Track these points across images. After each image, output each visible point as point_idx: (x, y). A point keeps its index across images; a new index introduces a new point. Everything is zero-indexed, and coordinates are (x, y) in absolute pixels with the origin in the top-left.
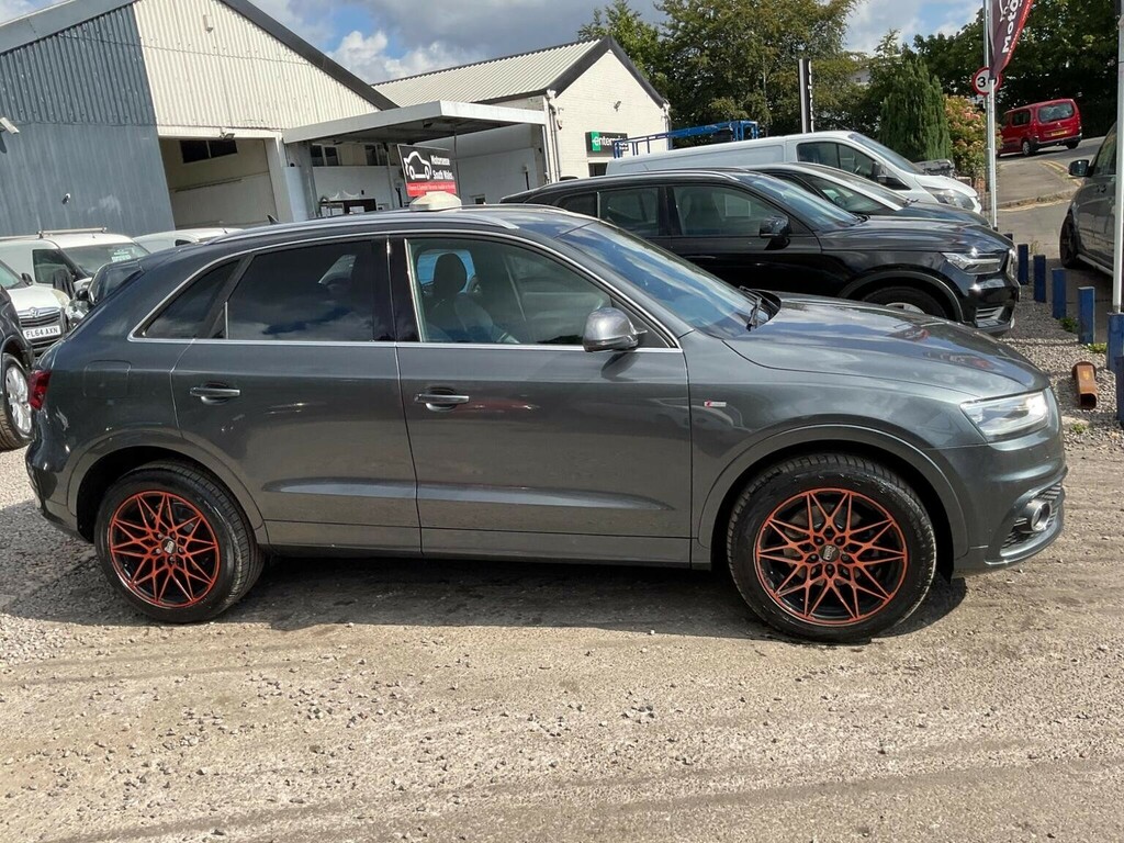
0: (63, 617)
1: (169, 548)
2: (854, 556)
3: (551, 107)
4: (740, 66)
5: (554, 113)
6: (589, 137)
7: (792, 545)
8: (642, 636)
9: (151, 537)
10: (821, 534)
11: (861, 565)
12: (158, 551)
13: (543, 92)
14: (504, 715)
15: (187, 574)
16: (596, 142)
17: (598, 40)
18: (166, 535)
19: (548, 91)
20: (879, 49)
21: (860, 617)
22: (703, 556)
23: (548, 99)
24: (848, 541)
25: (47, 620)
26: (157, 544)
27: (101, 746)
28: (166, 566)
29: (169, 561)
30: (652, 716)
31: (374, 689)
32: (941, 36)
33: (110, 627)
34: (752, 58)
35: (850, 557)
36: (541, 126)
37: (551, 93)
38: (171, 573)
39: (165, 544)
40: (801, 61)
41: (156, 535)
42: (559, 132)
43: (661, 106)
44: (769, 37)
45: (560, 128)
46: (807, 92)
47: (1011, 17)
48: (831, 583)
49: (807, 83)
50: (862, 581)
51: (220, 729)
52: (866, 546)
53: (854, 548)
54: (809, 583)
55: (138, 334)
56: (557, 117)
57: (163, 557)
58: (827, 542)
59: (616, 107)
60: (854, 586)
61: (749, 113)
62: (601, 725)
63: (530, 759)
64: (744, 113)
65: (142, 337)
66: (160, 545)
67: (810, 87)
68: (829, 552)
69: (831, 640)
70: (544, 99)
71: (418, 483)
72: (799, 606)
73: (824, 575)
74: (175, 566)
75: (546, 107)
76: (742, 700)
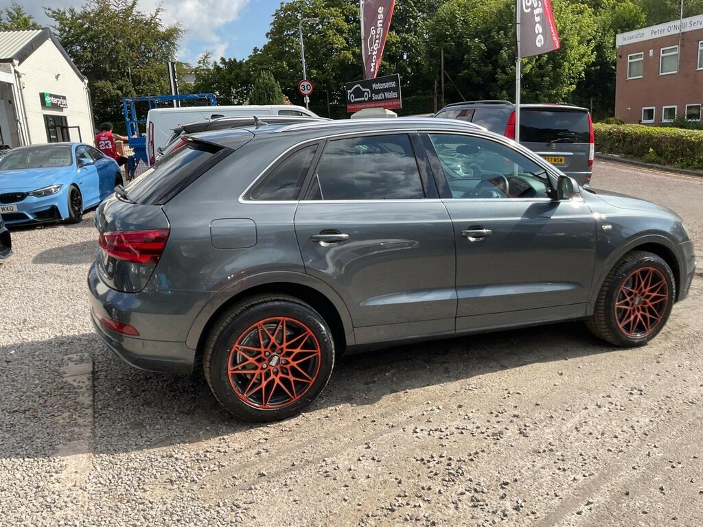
0: (168, 441)
1: (273, 363)
2: (648, 301)
3: (16, 72)
4: (114, 62)
5: (19, 77)
6: (42, 96)
7: (628, 299)
8: (565, 362)
9: (262, 355)
10: (637, 292)
11: (650, 304)
12: (265, 366)
13: (10, 60)
14: (586, 408)
15: (292, 378)
16: (48, 99)
17: (41, 31)
18: (273, 351)
19: (14, 60)
20: (200, 62)
21: (650, 330)
22: (590, 312)
23: (14, 66)
24: (647, 293)
25: (148, 448)
26: (264, 360)
27: (406, 496)
28: (272, 376)
29: (274, 373)
30: (641, 391)
31: (497, 416)
32: (235, 60)
33: (225, 437)
34: (122, 57)
35: (645, 302)
36: (10, 85)
37: (16, 62)
38: (277, 381)
39: (270, 360)
40: (170, 63)
41: (265, 352)
42: (23, 90)
43: (83, 81)
44: (131, 46)
45: (24, 88)
46: (175, 82)
47: (374, 53)
48: (639, 316)
49: (174, 77)
50: (651, 312)
51: (458, 461)
52: (654, 295)
53: (648, 297)
54: (632, 317)
55: (247, 197)
56: (21, 79)
57: (269, 370)
58: (638, 295)
59: (57, 77)
60: (648, 315)
61: (122, 93)
62: (630, 400)
63: (638, 422)
64: (119, 92)
65: (251, 200)
66: (267, 362)
67: (176, 80)
68: (637, 300)
69: (641, 344)
70: (11, 66)
71: (456, 288)
72: (628, 331)
73: (637, 313)
74: (280, 375)
75: (13, 72)
76: (658, 375)
